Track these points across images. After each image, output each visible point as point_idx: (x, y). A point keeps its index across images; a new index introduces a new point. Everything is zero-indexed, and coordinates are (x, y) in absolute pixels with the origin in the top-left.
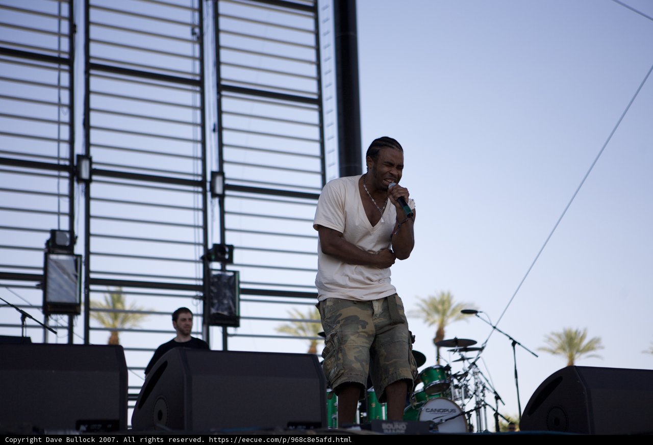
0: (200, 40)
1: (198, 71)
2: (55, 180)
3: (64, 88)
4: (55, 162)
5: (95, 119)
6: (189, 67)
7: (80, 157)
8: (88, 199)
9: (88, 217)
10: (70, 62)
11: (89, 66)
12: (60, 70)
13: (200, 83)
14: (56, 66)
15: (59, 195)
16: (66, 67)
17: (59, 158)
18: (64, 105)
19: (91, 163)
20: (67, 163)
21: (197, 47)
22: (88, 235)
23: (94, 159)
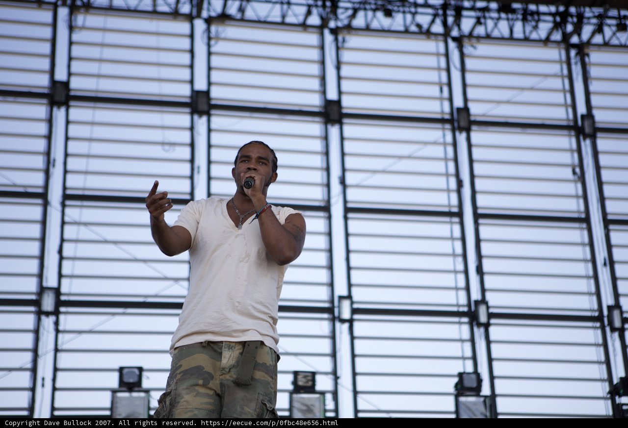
0: (582, 179)
1: (582, 208)
2: (457, 326)
3: (457, 239)
4: (455, 309)
5: (487, 265)
6: (573, 206)
7: (477, 303)
8: (488, 342)
9: (490, 360)
10: (460, 214)
11: (477, 216)
12: (451, 223)
13: (585, 220)
14: (447, 219)
15: (462, 341)
16: (456, 220)
17: (458, 305)
18: (458, 255)
19: (488, 308)
20: (465, 309)
21: (579, 186)
22: (492, 378)
23: (491, 304)
